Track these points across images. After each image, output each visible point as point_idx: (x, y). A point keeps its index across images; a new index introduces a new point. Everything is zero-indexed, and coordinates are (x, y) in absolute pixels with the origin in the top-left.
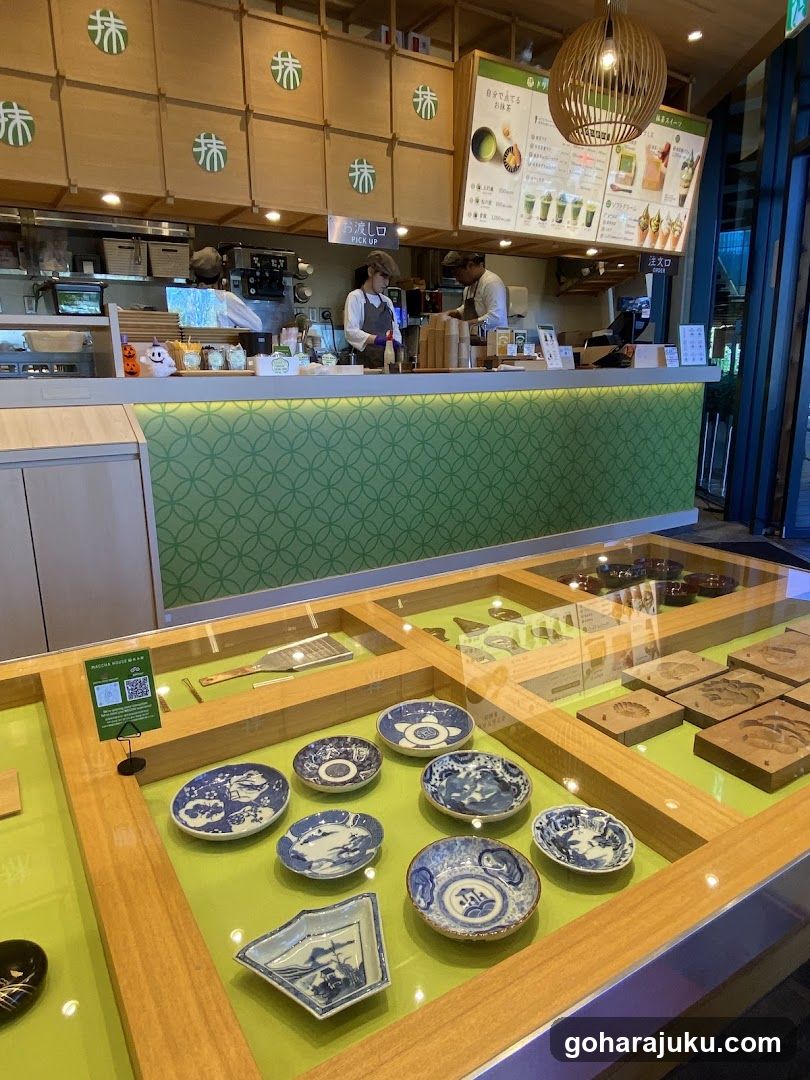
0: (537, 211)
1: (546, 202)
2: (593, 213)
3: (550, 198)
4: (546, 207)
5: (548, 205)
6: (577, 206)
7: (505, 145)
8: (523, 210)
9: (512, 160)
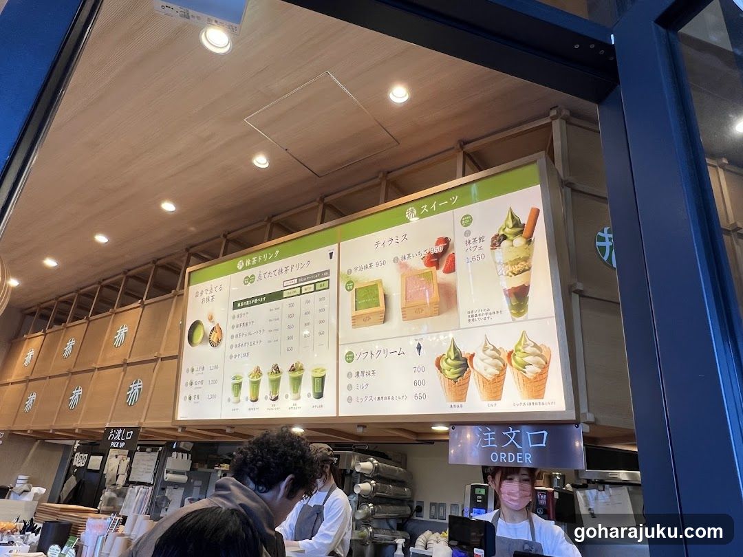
0: (246, 391)
1: (255, 379)
2: (323, 378)
3: (258, 372)
4: (256, 384)
5: (257, 383)
6: (297, 374)
7: (208, 326)
8: (229, 393)
9: (216, 336)
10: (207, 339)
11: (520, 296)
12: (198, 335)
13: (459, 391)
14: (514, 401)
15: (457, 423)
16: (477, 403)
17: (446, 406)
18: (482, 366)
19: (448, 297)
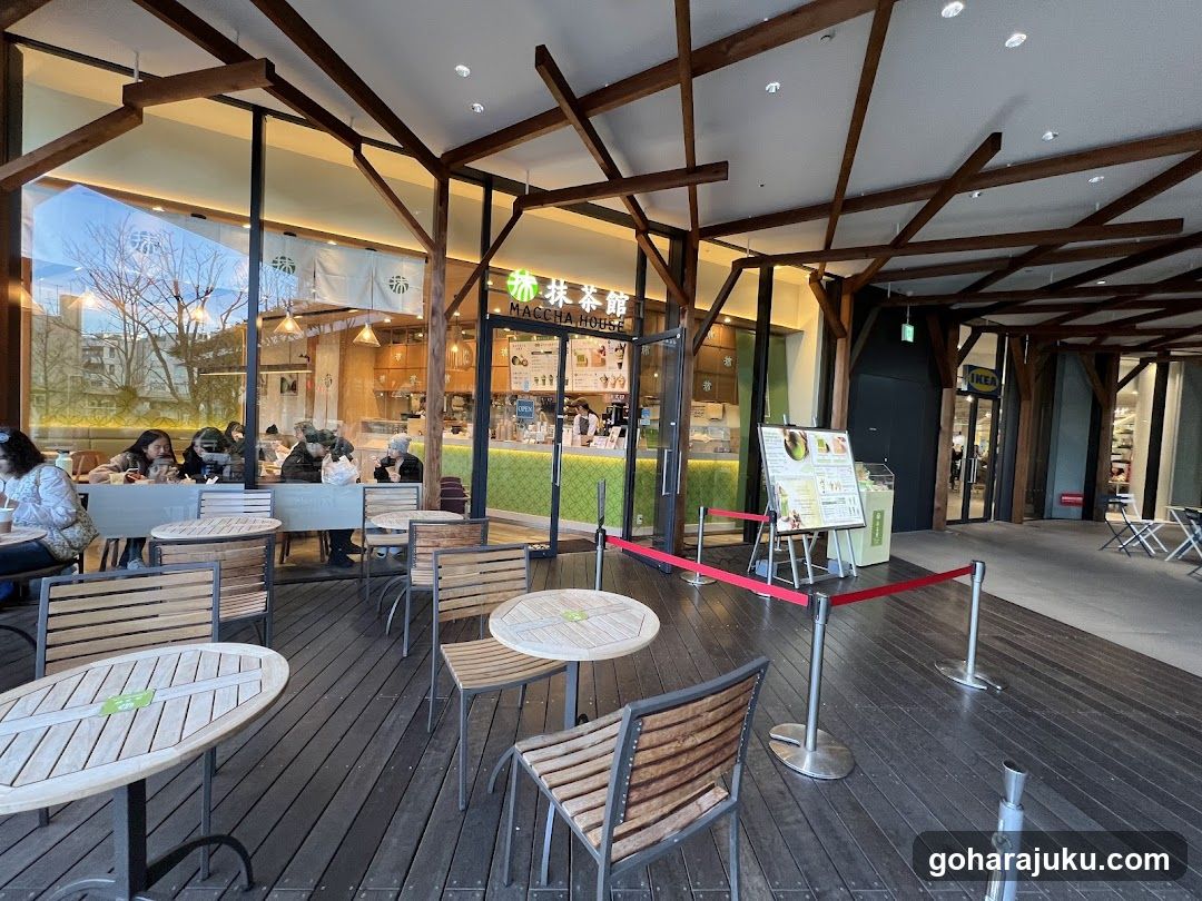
3: (544, 377)
7: (521, 359)
10: (521, 363)
11: (620, 364)
12: (517, 362)
13: (606, 385)
14: (618, 389)
15: (604, 393)
16: (609, 389)
17: (603, 390)
18: (611, 381)
19: (604, 362)
